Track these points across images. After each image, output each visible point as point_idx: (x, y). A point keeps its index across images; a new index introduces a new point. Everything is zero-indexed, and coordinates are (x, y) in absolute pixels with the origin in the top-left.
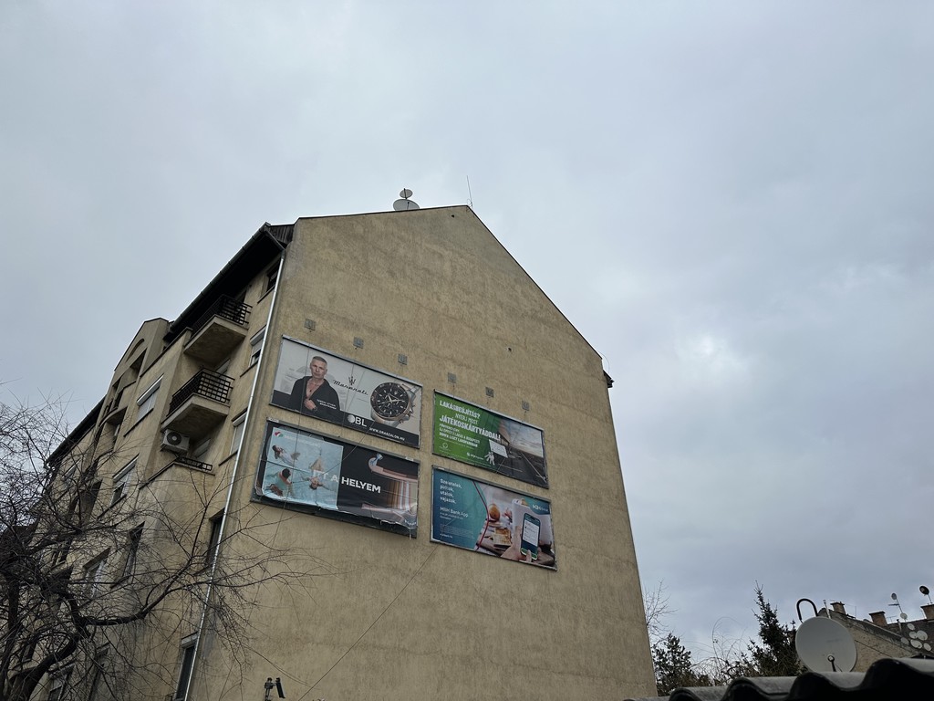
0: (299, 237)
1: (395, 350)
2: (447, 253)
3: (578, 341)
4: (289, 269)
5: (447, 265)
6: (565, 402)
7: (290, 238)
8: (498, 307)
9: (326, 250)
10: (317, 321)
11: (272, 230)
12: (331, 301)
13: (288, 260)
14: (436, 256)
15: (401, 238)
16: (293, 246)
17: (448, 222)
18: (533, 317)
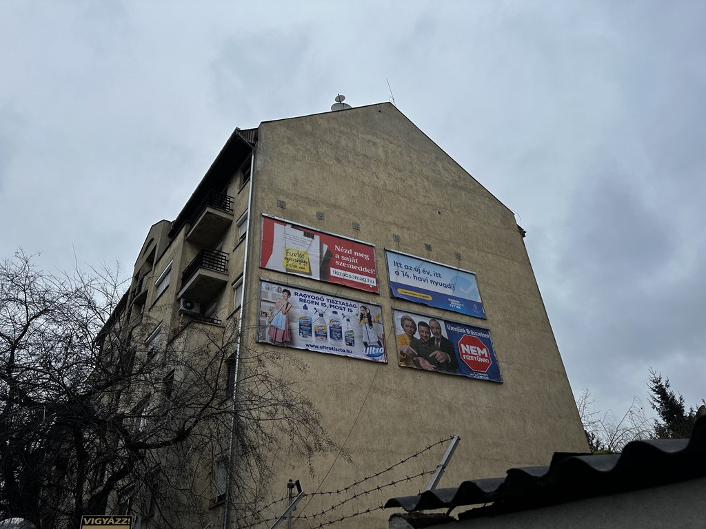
0: (263, 137)
1: (350, 220)
2: (378, 141)
3: (493, 202)
4: (259, 163)
5: (380, 151)
6: (489, 251)
7: (256, 139)
8: (425, 180)
9: (286, 146)
10: (286, 201)
11: (241, 134)
12: (295, 185)
13: (258, 156)
14: (371, 144)
15: (342, 132)
16: (260, 145)
17: (376, 116)
18: (455, 186)
